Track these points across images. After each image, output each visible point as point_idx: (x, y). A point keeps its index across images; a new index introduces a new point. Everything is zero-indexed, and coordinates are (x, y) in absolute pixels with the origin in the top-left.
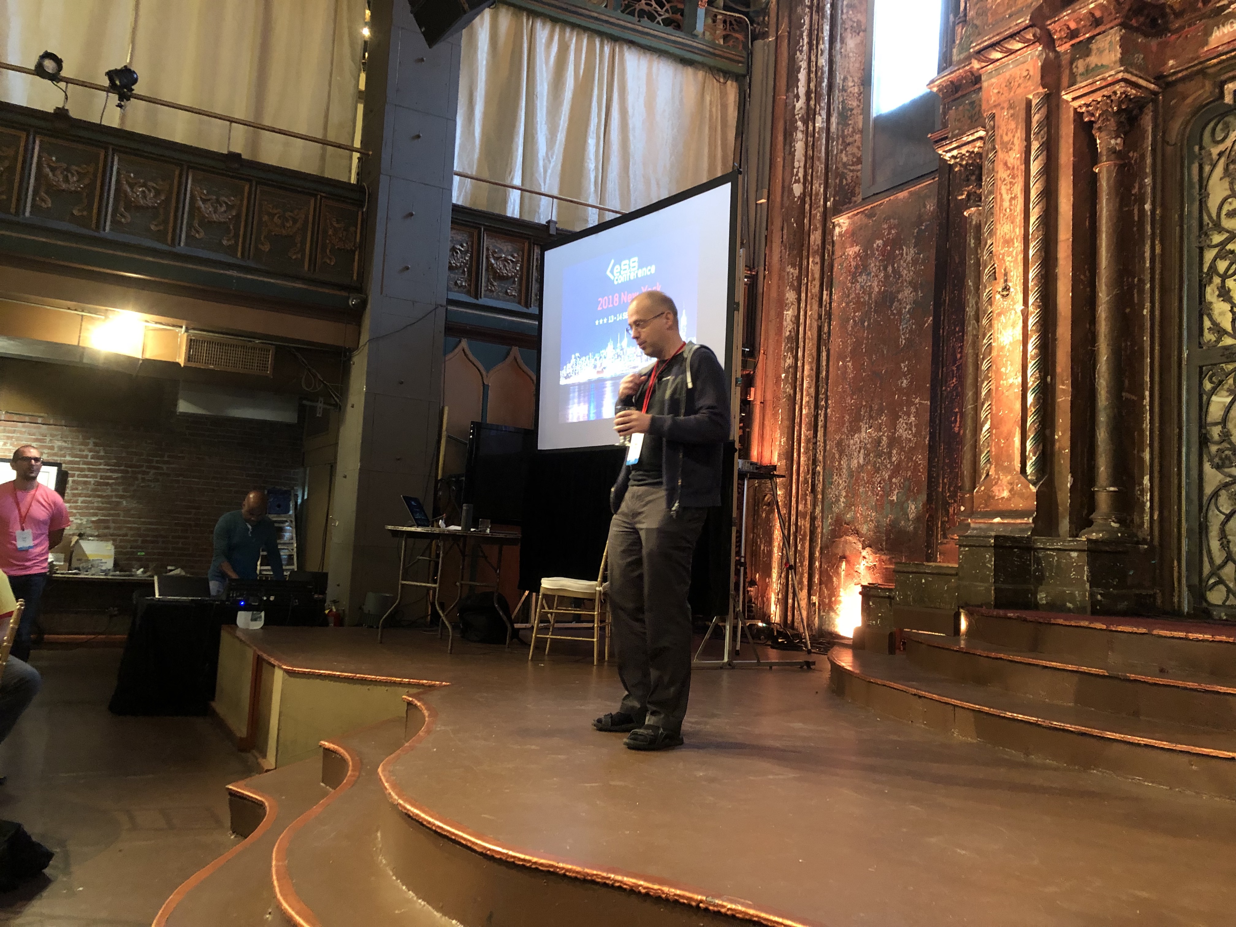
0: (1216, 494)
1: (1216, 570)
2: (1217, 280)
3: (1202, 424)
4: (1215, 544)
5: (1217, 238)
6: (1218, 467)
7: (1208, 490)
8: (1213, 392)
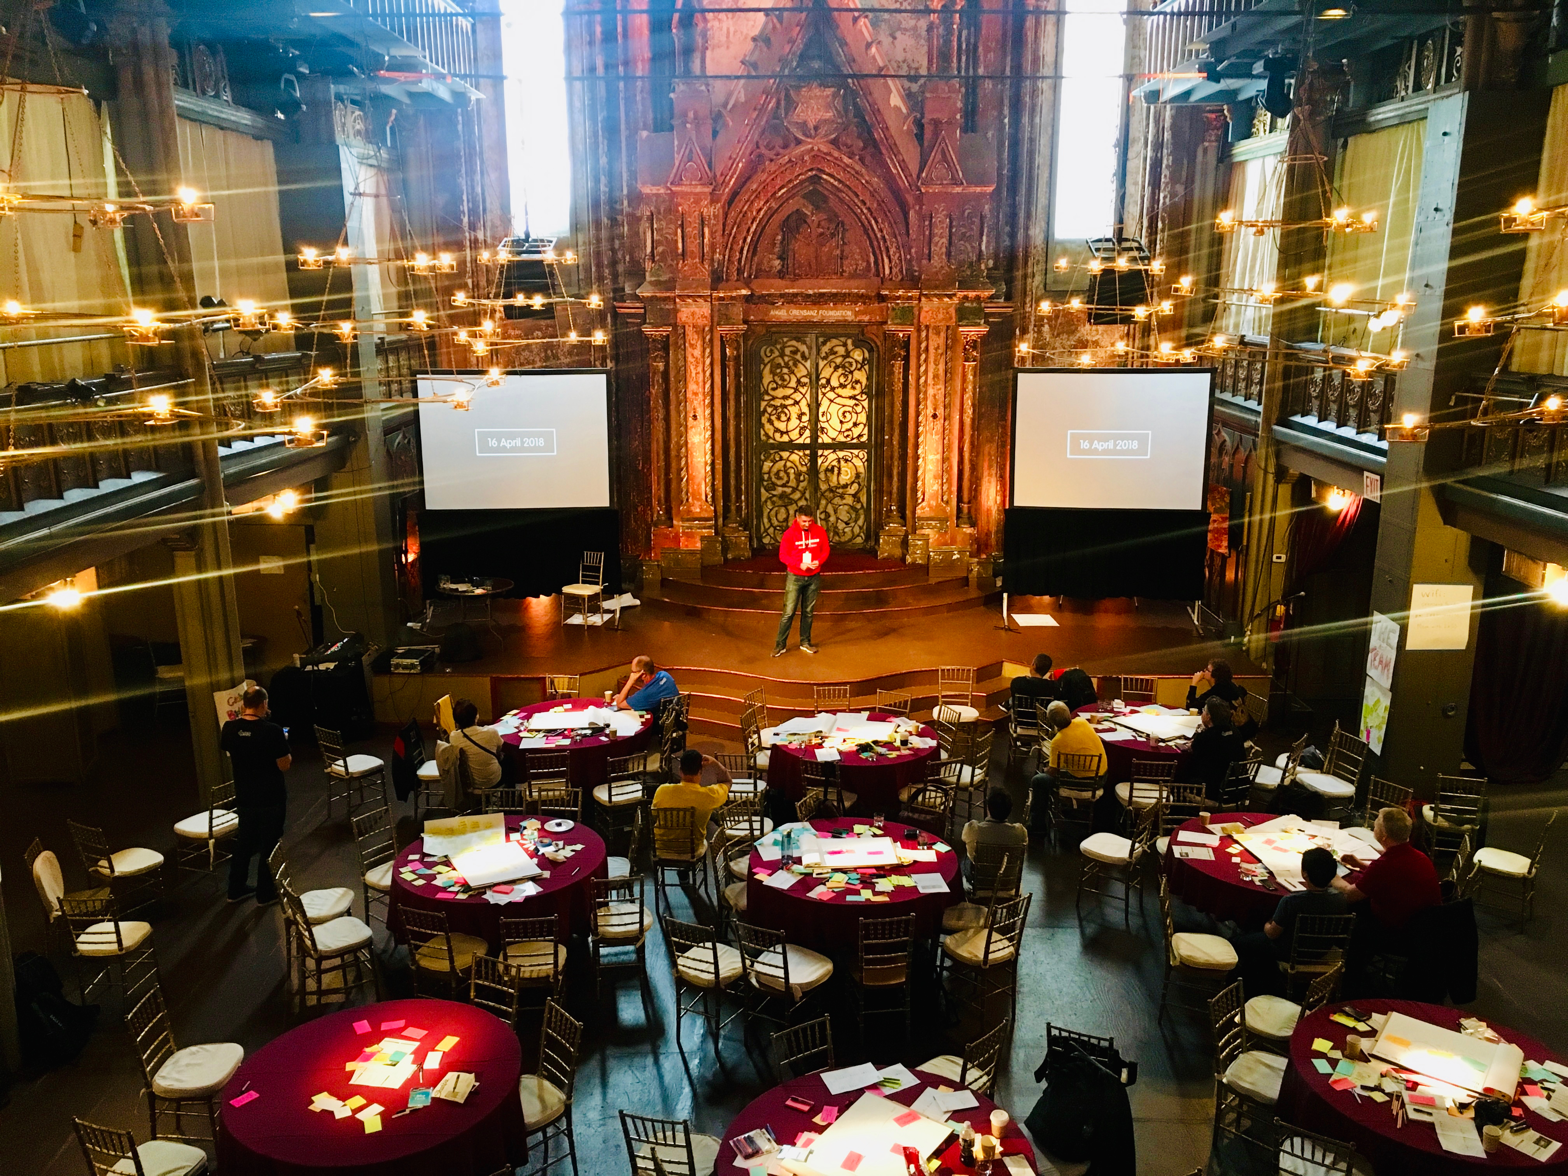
0: (766, 501)
1: (766, 530)
2: (767, 415)
3: (761, 473)
4: (766, 520)
5: (767, 397)
6: (767, 491)
7: (763, 499)
8: (765, 460)
